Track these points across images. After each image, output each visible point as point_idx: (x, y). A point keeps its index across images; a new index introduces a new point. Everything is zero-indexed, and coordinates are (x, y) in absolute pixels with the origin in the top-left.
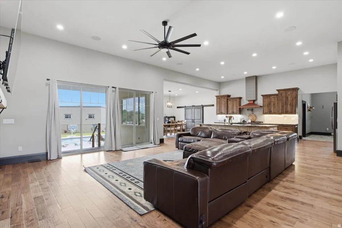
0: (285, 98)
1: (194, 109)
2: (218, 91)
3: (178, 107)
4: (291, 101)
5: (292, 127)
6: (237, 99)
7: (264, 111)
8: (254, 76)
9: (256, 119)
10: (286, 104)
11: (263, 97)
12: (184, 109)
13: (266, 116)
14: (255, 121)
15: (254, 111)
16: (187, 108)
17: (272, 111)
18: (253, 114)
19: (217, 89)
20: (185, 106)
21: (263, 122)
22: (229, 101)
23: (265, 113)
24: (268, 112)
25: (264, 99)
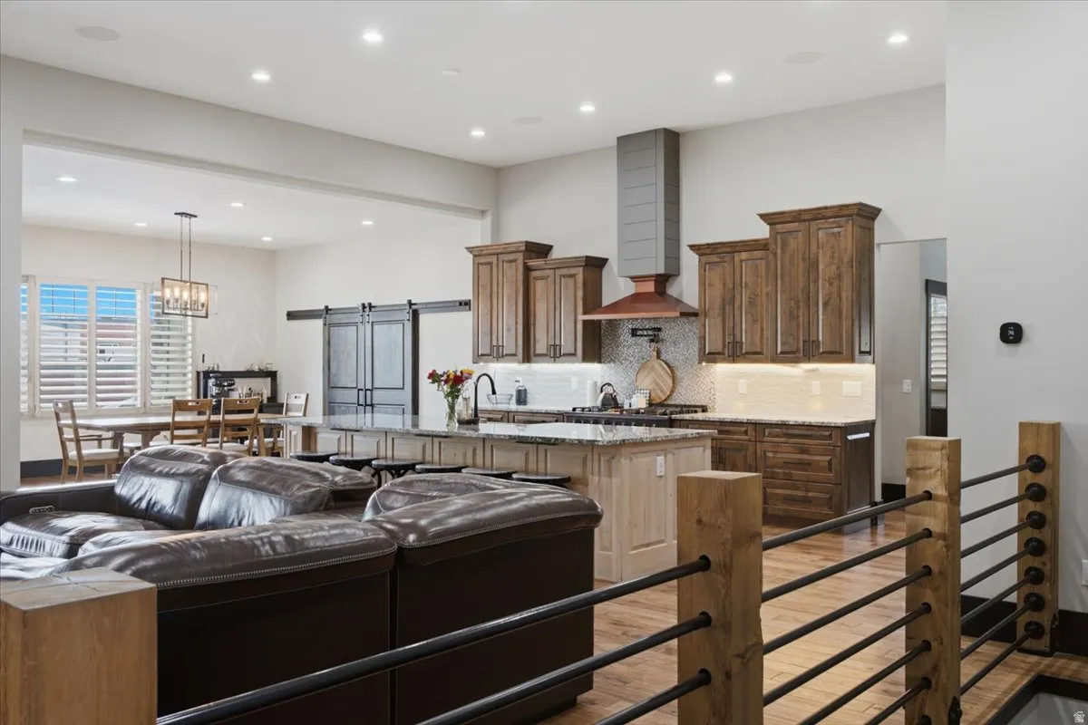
0: (801, 264)
1: (369, 327)
2: (488, 220)
3: (292, 316)
4: (831, 284)
5: (830, 437)
6: (573, 271)
7: (702, 339)
8: (656, 131)
9: (672, 392)
10: (810, 301)
11: (700, 255)
12: (319, 322)
13: (722, 368)
14: (669, 402)
15: (662, 340)
16: (335, 319)
17: (744, 340)
18: (658, 357)
19: (481, 208)
20: (327, 307)
21: (704, 409)
22: (536, 279)
23: (709, 354)
24: (724, 346)
25: (703, 267)
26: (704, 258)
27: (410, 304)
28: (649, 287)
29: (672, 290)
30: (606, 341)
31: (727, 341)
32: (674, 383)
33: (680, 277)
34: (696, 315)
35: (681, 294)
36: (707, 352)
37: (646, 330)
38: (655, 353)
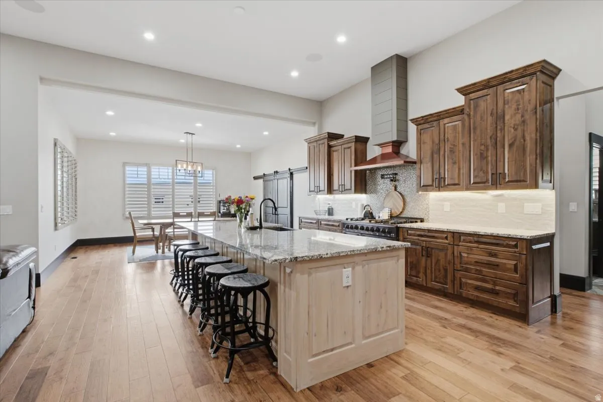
0: (490, 119)
1: (276, 181)
2: (317, 126)
3: (255, 178)
4: (516, 130)
5: (516, 246)
6: (349, 145)
7: (419, 177)
8: (392, 57)
9: (403, 209)
10: (496, 143)
11: (417, 125)
12: (261, 181)
13: (433, 195)
14: (402, 216)
15: (398, 180)
16: (266, 178)
17: (446, 176)
18: (396, 190)
19: (314, 121)
20: (264, 174)
21: (422, 221)
22: (334, 151)
23: (423, 186)
24: (433, 181)
25: (420, 133)
26: (420, 127)
27: (290, 169)
28: (389, 150)
29: (403, 151)
30: (369, 182)
31: (435, 177)
32: (404, 204)
33: (407, 143)
34: (415, 163)
35: (408, 152)
36: (422, 185)
37: (389, 175)
38: (394, 188)
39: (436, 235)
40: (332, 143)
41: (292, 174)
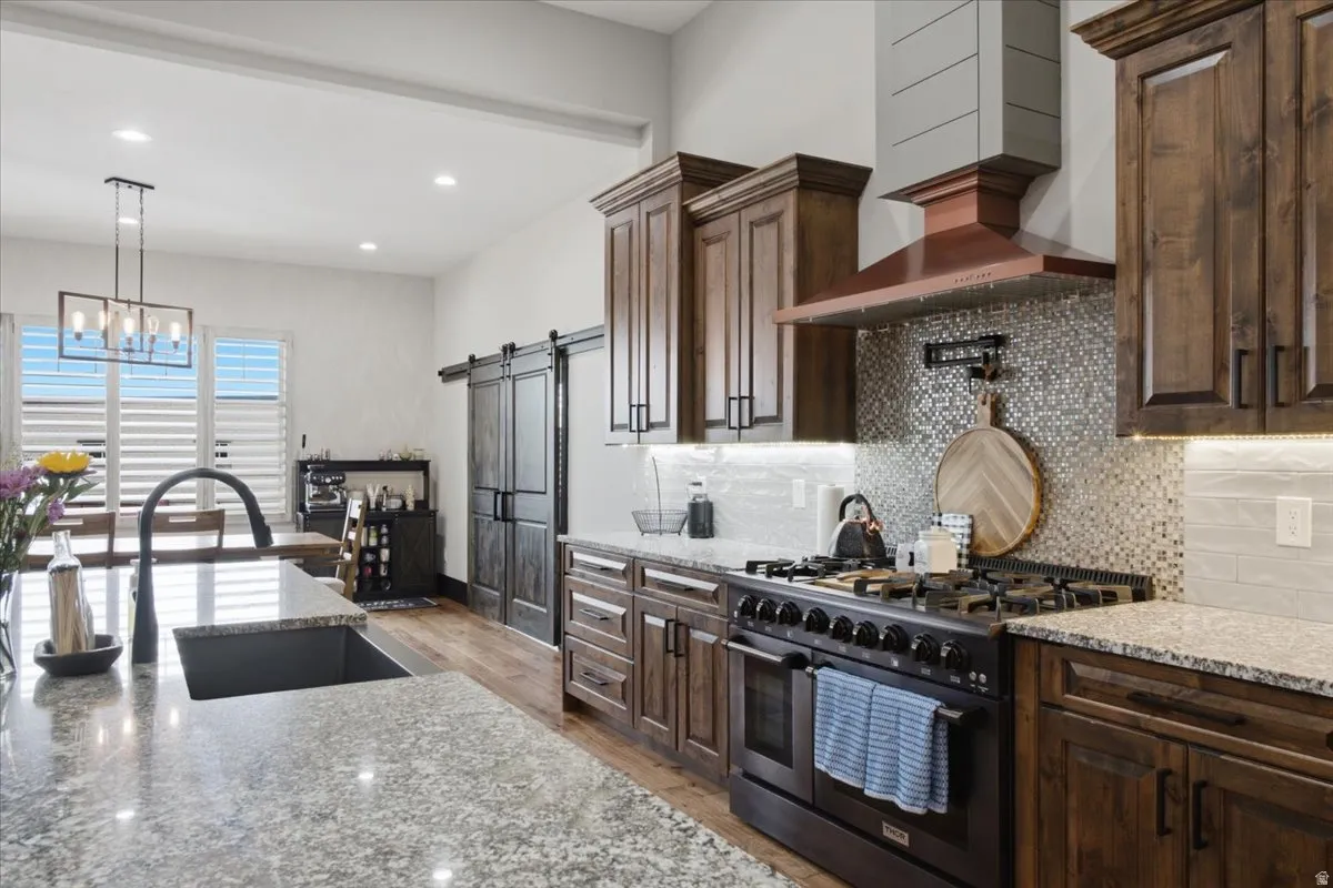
1: (510, 385)
3: (443, 375)
6: (774, 206)
9: (1039, 523)
11: (1117, 54)
13: (1205, 451)
14: (1028, 556)
15: (1010, 373)
18: (997, 419)
20: (472, 359)
21: (1142, 590)
22: (708, 242)
23: (1156, 399)
24: (1219, 369)
25: (1136, 99)
26: (1136, 63)
27: (554, 336)
28: (966, 214)
29: (1040, 221)
30: (866, 385)
31: (1232, 345)
32: (1042, 497)
33: (1059, 178)
34: (1106, 271)
35: (1066, 224)
36: (1149, 394)
37: (965, 344)
38: (987, 410)
39: (1255, 710)
40: (699, 205)
41: (561, 355)
